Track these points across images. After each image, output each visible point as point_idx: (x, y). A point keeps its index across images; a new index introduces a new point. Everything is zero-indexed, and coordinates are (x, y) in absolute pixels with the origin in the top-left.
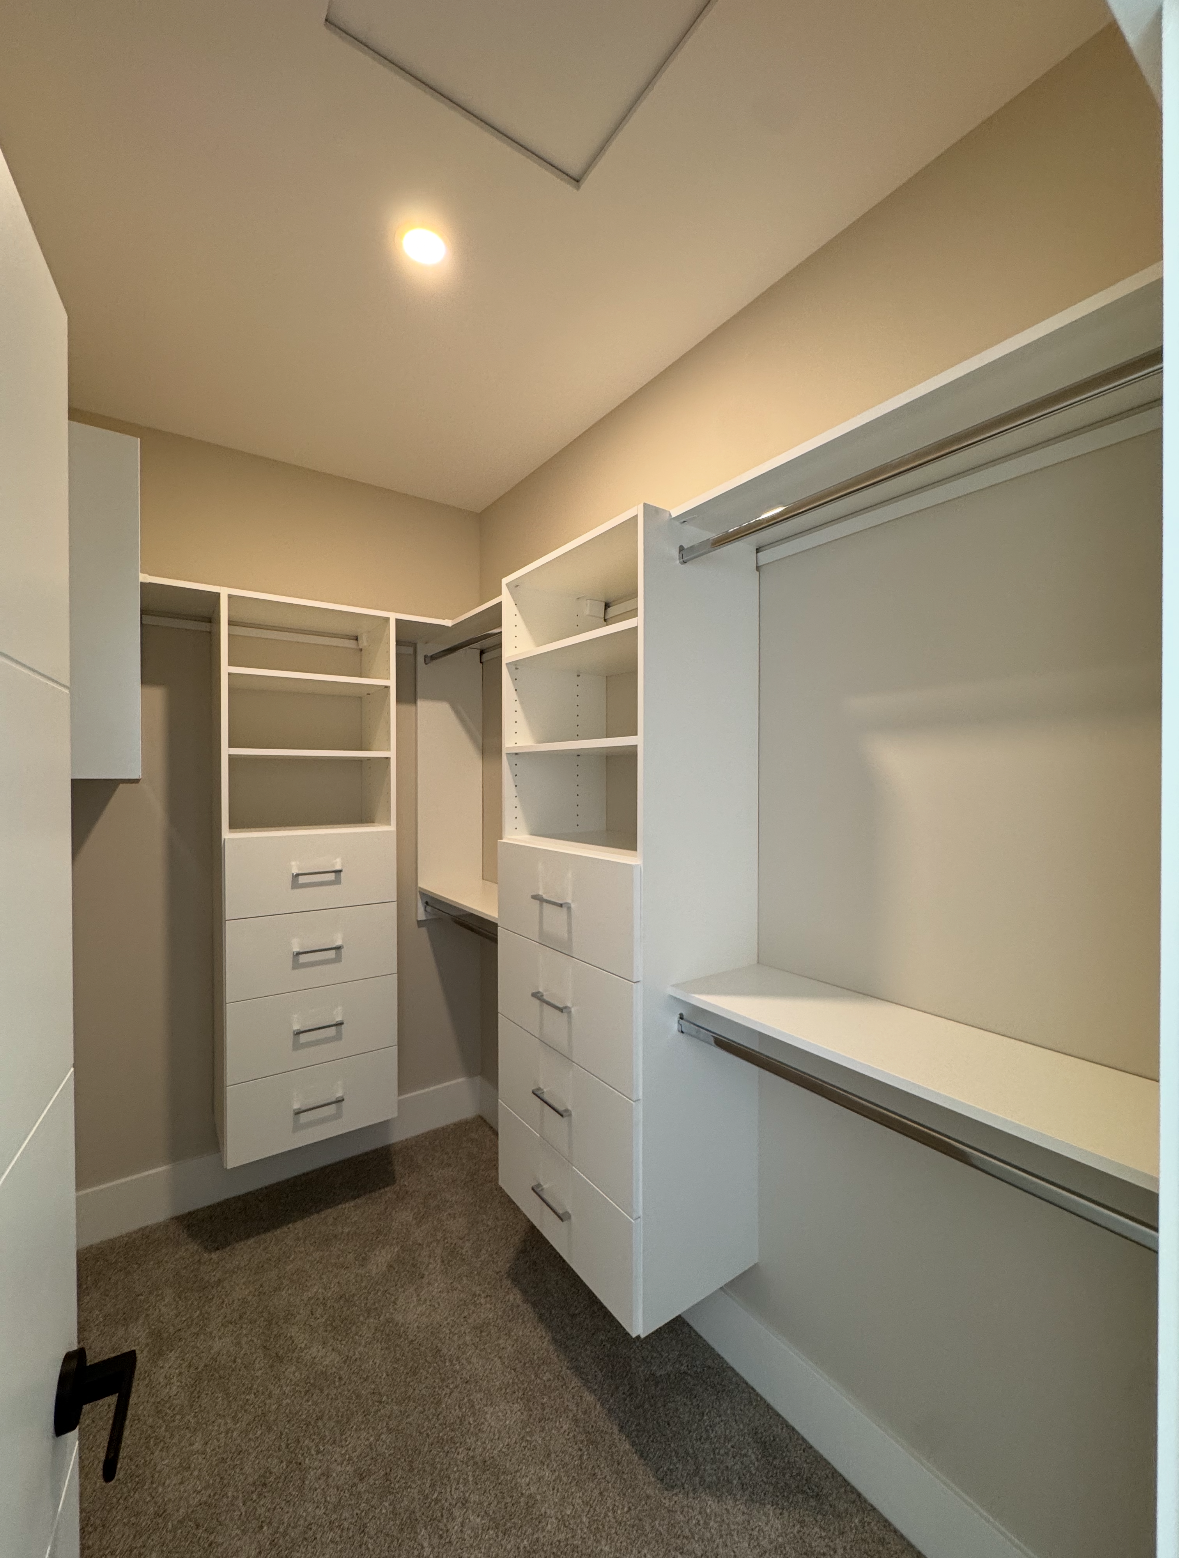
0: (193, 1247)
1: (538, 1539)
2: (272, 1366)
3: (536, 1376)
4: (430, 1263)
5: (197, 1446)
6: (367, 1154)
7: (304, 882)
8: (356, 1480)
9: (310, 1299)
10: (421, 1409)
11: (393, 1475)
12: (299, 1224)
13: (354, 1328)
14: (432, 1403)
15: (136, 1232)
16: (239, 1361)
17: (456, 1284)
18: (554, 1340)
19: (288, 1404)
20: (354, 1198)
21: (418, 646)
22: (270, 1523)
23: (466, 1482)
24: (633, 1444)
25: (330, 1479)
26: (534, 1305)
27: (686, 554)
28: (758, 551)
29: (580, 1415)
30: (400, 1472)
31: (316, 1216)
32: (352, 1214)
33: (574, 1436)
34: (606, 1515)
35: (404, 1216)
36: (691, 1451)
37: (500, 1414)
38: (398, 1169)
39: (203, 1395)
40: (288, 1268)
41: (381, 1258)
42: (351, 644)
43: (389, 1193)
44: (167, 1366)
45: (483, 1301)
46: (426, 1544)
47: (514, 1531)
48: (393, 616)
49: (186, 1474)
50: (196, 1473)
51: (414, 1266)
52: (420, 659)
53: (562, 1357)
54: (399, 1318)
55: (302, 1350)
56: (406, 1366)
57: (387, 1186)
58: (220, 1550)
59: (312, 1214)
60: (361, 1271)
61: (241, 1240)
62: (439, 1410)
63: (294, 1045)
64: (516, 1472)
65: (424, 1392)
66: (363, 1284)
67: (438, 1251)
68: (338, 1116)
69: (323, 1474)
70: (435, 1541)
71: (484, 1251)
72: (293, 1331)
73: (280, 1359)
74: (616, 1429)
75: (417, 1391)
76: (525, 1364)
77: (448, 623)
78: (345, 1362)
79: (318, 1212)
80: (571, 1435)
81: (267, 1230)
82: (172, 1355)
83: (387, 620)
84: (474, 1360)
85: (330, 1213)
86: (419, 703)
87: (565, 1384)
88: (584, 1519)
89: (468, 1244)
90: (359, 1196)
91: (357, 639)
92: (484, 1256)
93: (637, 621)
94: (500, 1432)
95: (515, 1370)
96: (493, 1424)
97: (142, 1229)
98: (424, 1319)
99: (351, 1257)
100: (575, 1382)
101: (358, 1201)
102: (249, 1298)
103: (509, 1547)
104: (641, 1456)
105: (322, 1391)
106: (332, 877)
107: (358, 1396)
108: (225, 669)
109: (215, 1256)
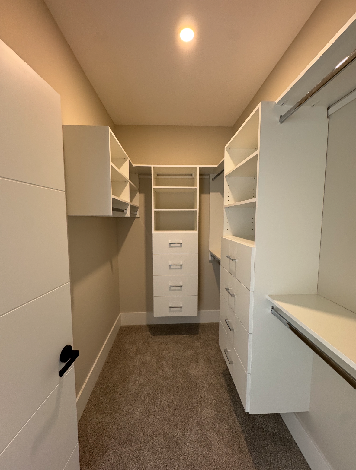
0: (149, 333)
1: (208, 454)
2: (157, 369)
3: (222, 407)
4: (201, 360)
5: (138, 379)
6: (193, 324)
7: (172, 246)
8: (167, 407)
9: (169, 356)
10: (187, 398)
11: (176, 411)
12: (172, 336)
13: (177, 368)
14: (191, 398)
15: (139, 325)
16: (151, 364)
17: (206, 369)
18: (231, 399)
19: (158, 380)
20: (186, 334)
21: (211, 175)
22: (146, 406)
23: (193, 425)
24: (248, 446)
25: (161, 403)
26: (228, 385)
27: (283, 119)
28: (328, 108)
29: (232, 426)
30: (178, 412)
31: (176, 335)
32: (185, 338)
33: (229, 431)
34: (232, 462)
35: (198, 344)
36: (269, 462)
37: (208, 412)
38: (200, 331)
39: (142, 368)
40: (167, 346)
41: (189, 353)
42: (190, 177)
43: (196, 336)
44: (137, 358)
45: (213, 377)
46: (178, 434)
47: (202, 447)
48: (198, 166)
49: (134, 384)
50: (136, 385)
51: (197, 359)
52: (211, 179)
53: (232, 405)
54: (189, 371)
55: (164, 368)
56: (187, 384)
57: (196, 334)
58: (136, 405)
59: (175, 335)
60: (183, 354)
61: (159, 335)
62: (192, 401)
63: (170, 289)
64: (208, 431)
65: (190, 394)
66: (183, 358)
67: (204, 357)
68: (181, 311)
69: (160, 401)
70: (181, 435)
71: (217, 363)
72: (164, 362)
73: (159, 368)
74: (243, 438)
75: (188, 393)
76: (220, 401)
77: (216, 166)
78: (173, 376)
79: (177, 335)
80: (228, 430)
81: (165, 335)
82: (139, 356)
83: (196, 168)
84: (205, 392)
85: (180, 336)
86: (211, 193)
87: (230, 414)
88: (224, 458)
89: (213, 359)
90: (188, 334)
91: (192, 175)
92: (217, 364)
93: (257, 152)
94: (207, 417)
95: (216, 401)
96: (205, 413)
97: (141, 325)
98: (195, 374)
99: (182, 349)
100: (234, 415)
101: (187, 336)
102: (157, 350)
103: (200, 450)
104: (250, 452)
105: (166, 380)
106: (179, 245)
107: (174, 386)
108: (153, 187)
109: (153, 337)
